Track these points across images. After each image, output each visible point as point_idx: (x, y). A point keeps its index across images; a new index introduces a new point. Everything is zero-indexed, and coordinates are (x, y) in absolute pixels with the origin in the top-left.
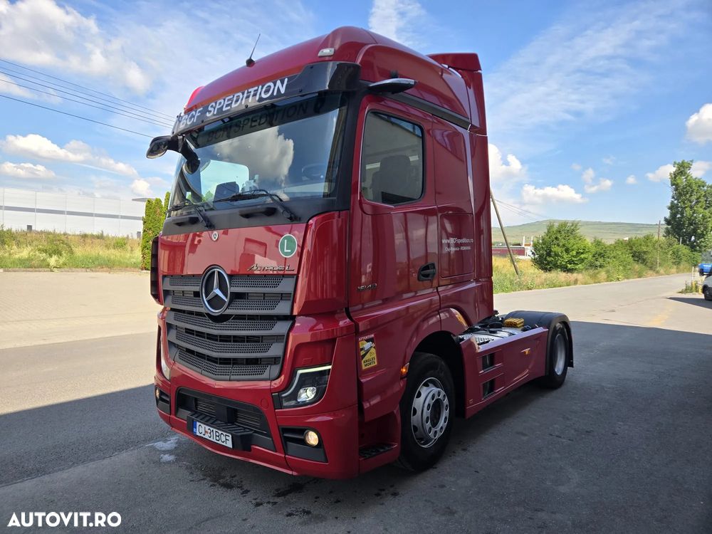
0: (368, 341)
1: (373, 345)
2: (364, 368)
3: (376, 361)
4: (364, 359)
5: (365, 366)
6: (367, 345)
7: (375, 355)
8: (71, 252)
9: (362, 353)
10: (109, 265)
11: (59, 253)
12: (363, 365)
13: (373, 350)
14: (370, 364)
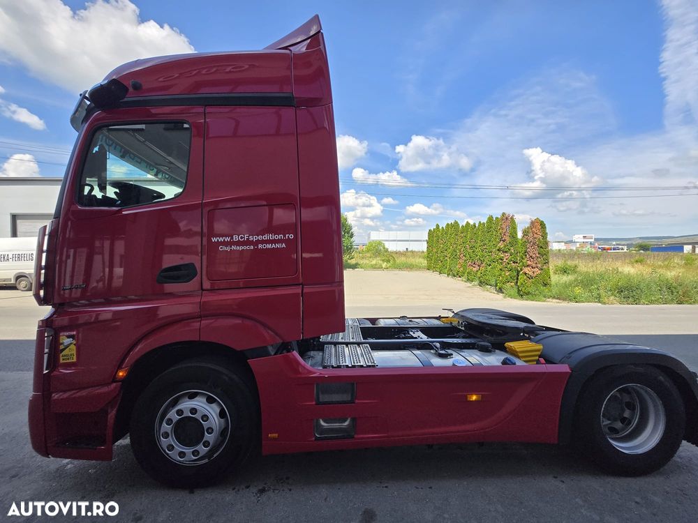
0: (68, 337)
1: (74, 342)
2: (61, 361)
3: (75, 357)
4: (64, 353)
5: (63, 359)
6: (67, 341)
7: (74, 352)
8: (394, 260)
9: (62, 347)
10: (410, 267)
11: (388, 261)
12: (61, 358)
13: (73, 347)
14: (68, 359)
